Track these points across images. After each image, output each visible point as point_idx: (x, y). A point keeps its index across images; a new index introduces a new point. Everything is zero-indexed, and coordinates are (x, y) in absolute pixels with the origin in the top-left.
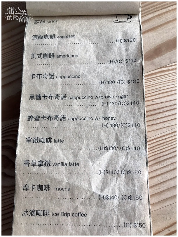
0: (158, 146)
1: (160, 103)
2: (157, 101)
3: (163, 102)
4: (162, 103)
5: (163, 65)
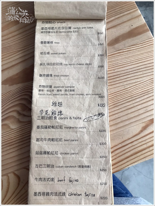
0: (116, 97)
1: (118, 72)
2: (116, 71)
4: (119, 71)
5: (120, 49)
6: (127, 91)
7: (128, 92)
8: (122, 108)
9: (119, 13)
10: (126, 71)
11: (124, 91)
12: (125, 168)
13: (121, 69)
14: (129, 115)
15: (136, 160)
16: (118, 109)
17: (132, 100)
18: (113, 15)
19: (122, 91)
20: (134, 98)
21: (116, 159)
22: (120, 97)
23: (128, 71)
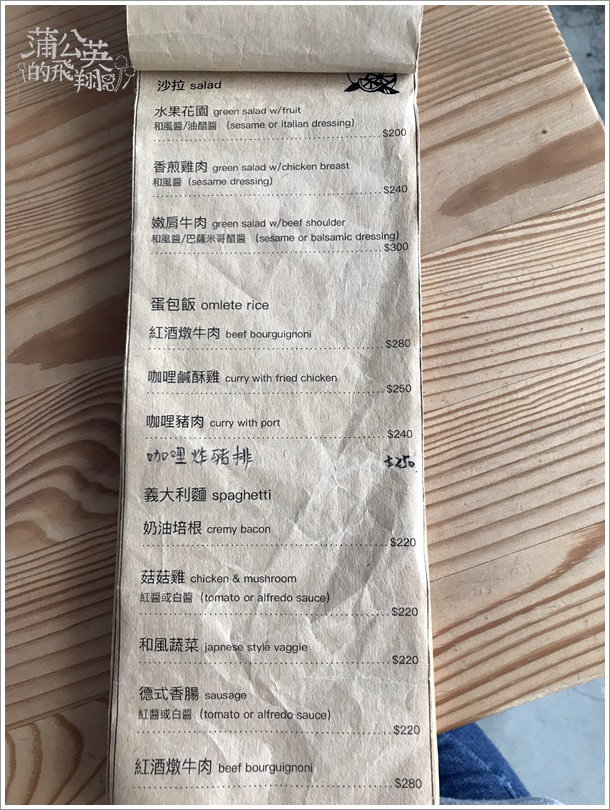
0: (469, 426)
1: (479, 323)
2: (472, 318)
3: (488, 321)
4: (484, 321)
5: (495, 227)
6: (515, 404)
7: (517, 407)
8: (494, 470)
9: (493, 79)
10: (512, 322)
11: (503, 404)
12: (497, 711)
13: (494, 310)
14: (519, 501)
15: (540, 683)
16: (475, 473)
17: (533, 438)
18: (470, 84)
19: (494, 403)
20: (543, 432)
21: (464, 674)
22: (485, 428)
23: (522, 319)
